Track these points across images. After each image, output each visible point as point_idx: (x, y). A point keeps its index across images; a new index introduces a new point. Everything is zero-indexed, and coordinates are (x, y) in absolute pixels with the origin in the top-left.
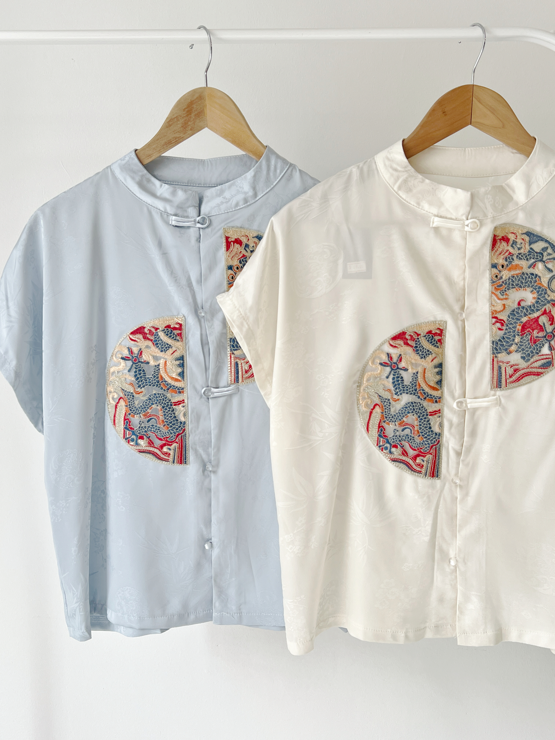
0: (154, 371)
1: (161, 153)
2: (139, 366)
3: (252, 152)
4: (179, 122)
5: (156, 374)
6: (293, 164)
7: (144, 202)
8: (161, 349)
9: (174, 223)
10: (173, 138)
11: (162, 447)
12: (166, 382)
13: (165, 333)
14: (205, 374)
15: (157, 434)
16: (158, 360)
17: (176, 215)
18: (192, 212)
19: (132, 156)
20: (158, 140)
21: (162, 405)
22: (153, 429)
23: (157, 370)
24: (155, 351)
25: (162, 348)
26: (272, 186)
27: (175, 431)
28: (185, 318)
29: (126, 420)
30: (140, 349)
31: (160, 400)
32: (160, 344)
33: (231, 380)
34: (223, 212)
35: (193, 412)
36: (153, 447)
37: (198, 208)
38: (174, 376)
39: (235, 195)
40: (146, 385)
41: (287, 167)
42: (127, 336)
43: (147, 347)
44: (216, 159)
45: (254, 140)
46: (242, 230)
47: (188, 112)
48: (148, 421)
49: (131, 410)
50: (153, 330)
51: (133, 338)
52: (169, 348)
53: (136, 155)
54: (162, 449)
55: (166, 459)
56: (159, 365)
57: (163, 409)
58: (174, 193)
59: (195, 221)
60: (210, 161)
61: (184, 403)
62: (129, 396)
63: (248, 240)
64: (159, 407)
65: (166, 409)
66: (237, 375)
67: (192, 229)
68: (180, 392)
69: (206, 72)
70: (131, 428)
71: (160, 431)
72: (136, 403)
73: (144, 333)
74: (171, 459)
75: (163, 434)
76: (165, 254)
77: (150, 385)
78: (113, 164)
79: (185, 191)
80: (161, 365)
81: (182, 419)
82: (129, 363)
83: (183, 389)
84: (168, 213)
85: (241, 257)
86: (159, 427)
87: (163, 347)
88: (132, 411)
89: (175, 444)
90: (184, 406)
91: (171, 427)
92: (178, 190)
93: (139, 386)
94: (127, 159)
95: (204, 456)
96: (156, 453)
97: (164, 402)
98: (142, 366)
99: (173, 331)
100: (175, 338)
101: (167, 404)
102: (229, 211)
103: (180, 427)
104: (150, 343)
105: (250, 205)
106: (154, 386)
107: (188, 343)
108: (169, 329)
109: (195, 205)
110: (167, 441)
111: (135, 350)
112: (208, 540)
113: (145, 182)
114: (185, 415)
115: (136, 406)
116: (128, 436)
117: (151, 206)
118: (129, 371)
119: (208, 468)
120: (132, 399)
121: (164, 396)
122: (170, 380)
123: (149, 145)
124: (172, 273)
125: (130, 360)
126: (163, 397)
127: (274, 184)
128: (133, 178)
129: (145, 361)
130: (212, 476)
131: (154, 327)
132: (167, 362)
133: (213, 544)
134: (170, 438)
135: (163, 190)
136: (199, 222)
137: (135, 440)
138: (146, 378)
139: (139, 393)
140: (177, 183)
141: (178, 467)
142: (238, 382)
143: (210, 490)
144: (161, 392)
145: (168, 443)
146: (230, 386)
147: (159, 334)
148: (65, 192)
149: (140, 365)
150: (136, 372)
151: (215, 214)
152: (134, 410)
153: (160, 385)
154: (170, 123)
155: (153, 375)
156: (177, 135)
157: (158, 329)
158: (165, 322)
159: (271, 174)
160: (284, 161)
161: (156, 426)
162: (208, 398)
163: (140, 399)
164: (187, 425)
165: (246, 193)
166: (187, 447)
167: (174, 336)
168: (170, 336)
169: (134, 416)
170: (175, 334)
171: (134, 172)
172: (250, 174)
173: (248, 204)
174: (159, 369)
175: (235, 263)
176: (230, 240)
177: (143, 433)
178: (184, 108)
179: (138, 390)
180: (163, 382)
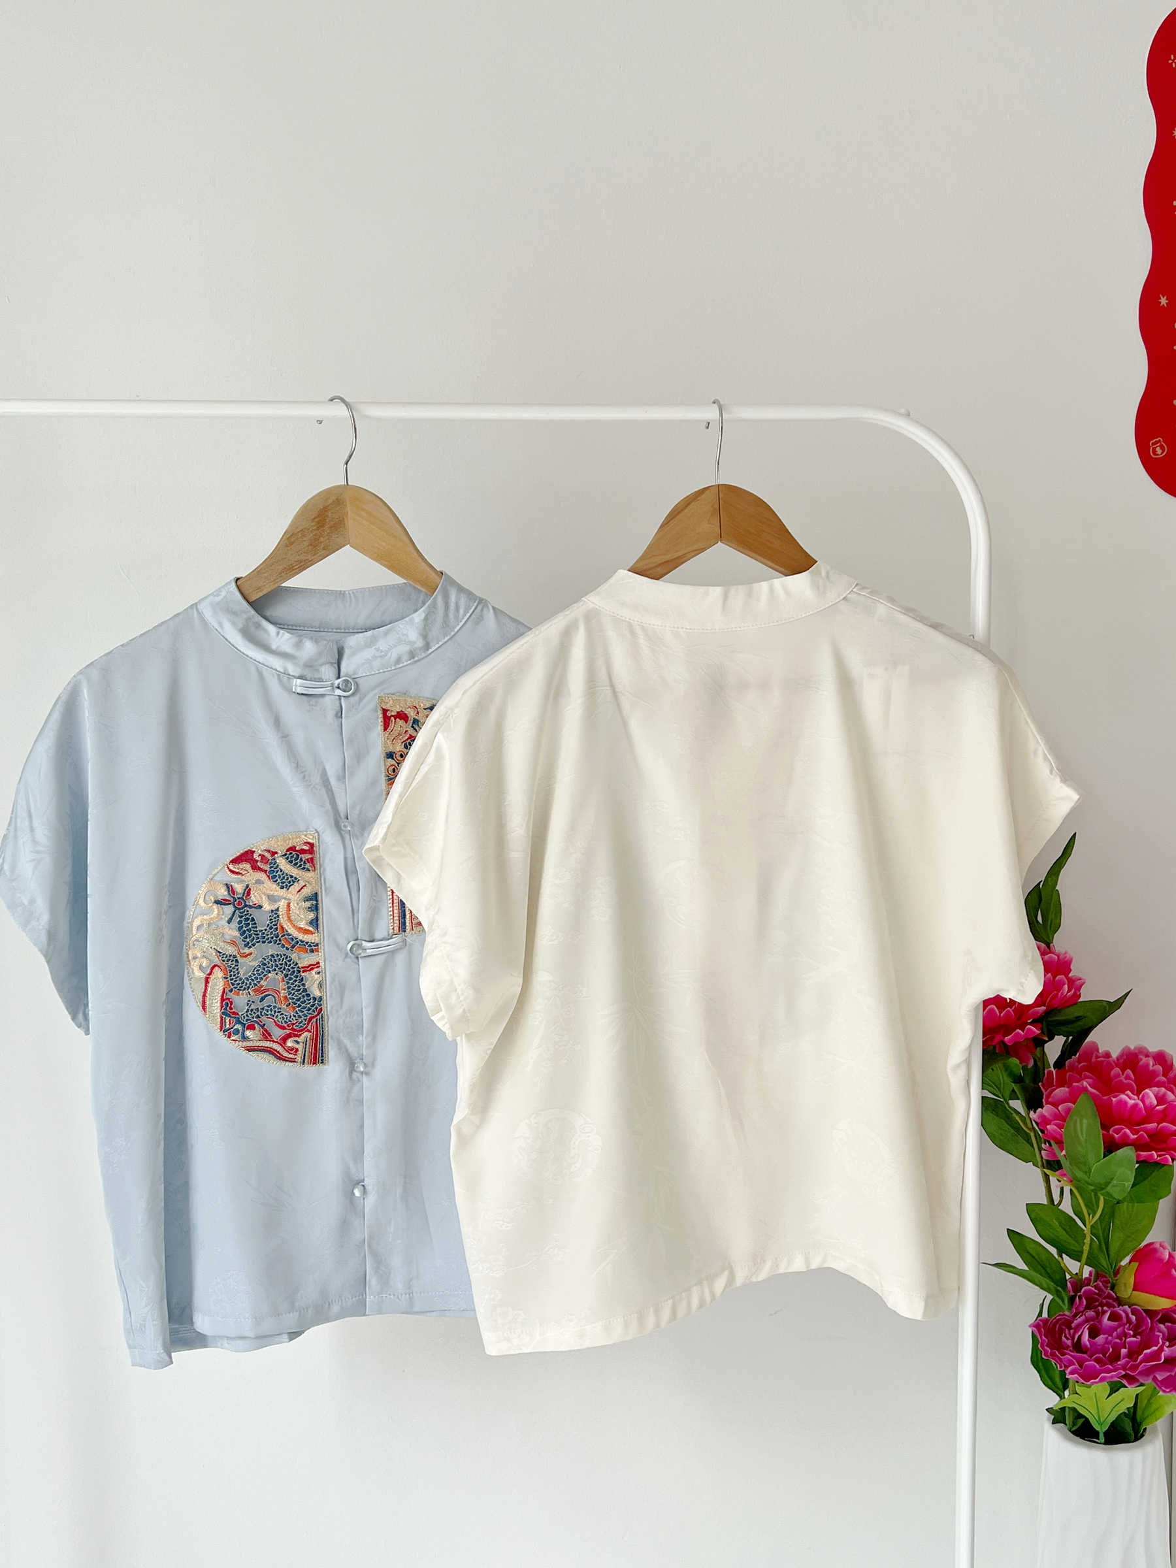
0: (271, 920)
1: (280, 583)
2: (246, 913)
3: (419, 581)
4: (305, 539)
5: (274, 923)
6: (483, 599)
7: (251, 658)
8: (280, 884)
9: (299, 690)
10: (296, 562)
11: (285, 1039)
12: (289, 935)
13: (287, 858)
14: (351, 920)
15: (276, 1020)
16: (276, 902)
17: (301, 677)
18: (328, 672)
19: (231, 589)
20: (273, 564)
21: (284, 972)
22: (270, 1012)
23: (275, 918)
24: (272, 888)
25: (283, 883)
26: (453, 633)
27: (306, 1012)
28: (319, 835)
29: (224, 1000)
30: (247, 886)
31: (281, 964)
32: (280, 877)
33: (393, 929)
34: (377, 672)
35: (333, 980)
36: (270, 1041)
37: (336, 666)
38: (303, 925)
39: (395, 646)
40: (259, 942)
41: (475, 604)
42: (224, 867)
43: (258, 882)
44: (362, 591)
45: (423, 564)
46: (408, 699)
47: (319, 522)
48: (262, 999)
49: (233, 984)
50: (268, 855)
51: (234, 870)
52: (294, 882)
53: (238, 587)
54: (285, 1043)
55: (291, 1058)
56: (277, 910)
57: (285, 979)
58: (298, 645)
59: (332, 685)
60: (353, 592)
61: (318, 967)
62: (230, 963)
63: (418, 713)
64: (280, 976)
65: (291, 979)
66: (403, 920)
67: (327, 698)
68: (312, 951)
69: (347, 464)
70: (234, 1013)
71: (282, 1014)
72: (242, 971)
73: (252, 860)
74: (299, 1059)
75: (287, 1018)
76: (285, 737)
77: (264, 942)
78: (200, 601)
79: (317, 641)
80: (280, 910)
81: (317, 993)
82: (229, 909)
83: (317, 945)
84: (289, 675)
85: (407, 740)
86: (280, 1008)
87: (284, 880)
88: (235, 986)
89: (306, 1033)
90: (319, 973)
91: (299, 1006)
92: (304, 640)
93: (246, 946)
94: (223, 593)
95: (352, 1050)
96: (276, 1051)
97: (287, 968)
98: (250, 912)
99: (300, 856)
100: (303, 866)
101: (291, 970)
102: (385, 670)
103: (313, 1006)
104: (263, 876)
105: (419, 660)
106: (270, 942)
107: (323, 873)
108: (294, 853)
109: (331, 660)
110: (293, 1029)
111: (239, 888)
112: (358, 1183)
113: (253, 629)
114: (320, 986)
115: (241, 976)
116: (228, 1026)
117: (263, 664)
118: (229, 921)
119: (357, 1067)
120: (236, 966)
121: (287, 958)
122: (297, 933)
123: (257, 573)
124: (298, 766)
125: (230, 904)
126: (285, 960)
127: (456, 630)
128: (233, 624)
129: (256, 904)
130: (365, 1079)
131: (269, 851)
132: (291, 905)
133: (367, 1188)
134: (297, 1024)
135: (282, 640)
136: (338, 688)
137: (241, 1031)
138: (257, 931)
139: (246, 956)
140: (302, 628)
141: (310, 1069)
142: (405, 931)
143: (361, 1102)
144: (282, 951)
145: (295, 1033)
146: (391, 938)
147: (278, 861)
148: (122, 645)
149: (248, 911)
150: (240, 922)
151: (364, 675)
152: (239, 984)
153: (280, 940)
154: (290, 539)
155: (268, 925)
156: (302, 557)
157: (276, 853)
158: (287, 842)
159: (451, 616)
160: (470, 594)
161: (275, 1007)
162: (357, 958)
163: (247, 966)
164: (325, 1002)
165: (412, 643)
166: (326, 1037)
167: (302, 863)
168: (296, 864)
169: (238, 995)
170: (304, 859)
171: (235, 614)
172: (418, 617)
173: (416, 659)
174: (278, 916)
175: (399, 747)
176: (389, 714)
177: (252, 1020)
178: (313, 517)
179: (245, 951)
180: (284, 935)
